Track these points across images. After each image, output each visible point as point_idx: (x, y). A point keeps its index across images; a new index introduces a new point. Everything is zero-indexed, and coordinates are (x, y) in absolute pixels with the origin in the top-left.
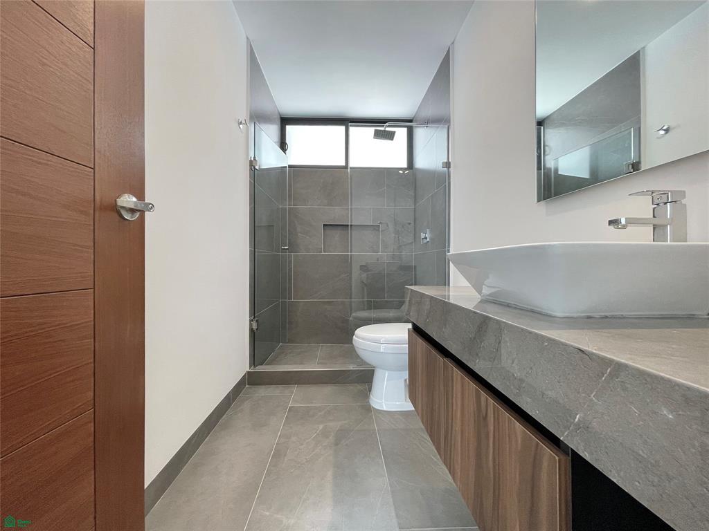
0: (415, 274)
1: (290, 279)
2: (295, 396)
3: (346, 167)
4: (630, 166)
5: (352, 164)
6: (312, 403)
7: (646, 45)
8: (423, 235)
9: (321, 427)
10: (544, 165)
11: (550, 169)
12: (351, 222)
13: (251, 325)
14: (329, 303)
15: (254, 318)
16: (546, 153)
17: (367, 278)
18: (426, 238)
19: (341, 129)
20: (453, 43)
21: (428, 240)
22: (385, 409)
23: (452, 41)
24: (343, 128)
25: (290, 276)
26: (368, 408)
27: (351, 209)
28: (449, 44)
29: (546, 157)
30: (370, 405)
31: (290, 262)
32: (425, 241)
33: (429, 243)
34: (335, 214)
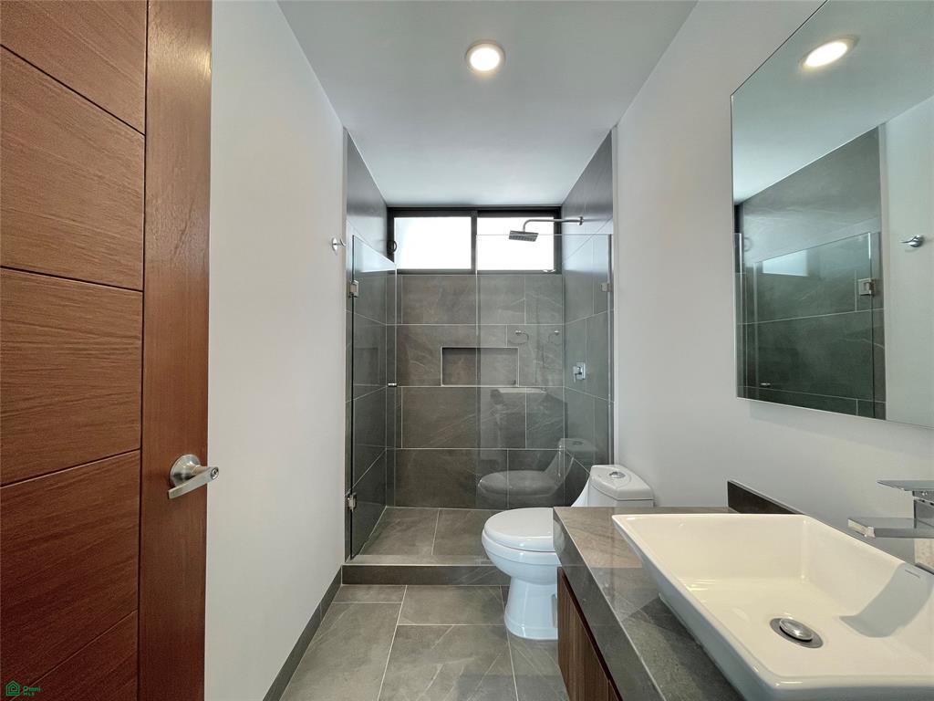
0: (566, 415)
1: (399, 421)
2: (405, 607)
3: (472, 272)
4: (868, 285)
5: (480, 266)
6: (427, 621)
7: (887, 122)
8: (576, 370)
9: (439, 667)
10: (743, 265)
11: (751, 270)
12: (479, 344)
13: (347, 502)
14: (450, 452)
15: (351, 493)
16: (745, 249)
17: (501, 419)
18: (580, 373)
19: (466, 221)
20: (616, 126)
21: (584, 376)
22: (525, 636)
23: (615, 124)
24: (468, 220)
25: (399, 417)
26: (503, 633)
27: (479, 327)
28: (611, 127)
29: (747, 254)
30: (504, 627)
31: (399, 397)
32: (579, 377)
33: (585, 381)
34: (459, 334)
